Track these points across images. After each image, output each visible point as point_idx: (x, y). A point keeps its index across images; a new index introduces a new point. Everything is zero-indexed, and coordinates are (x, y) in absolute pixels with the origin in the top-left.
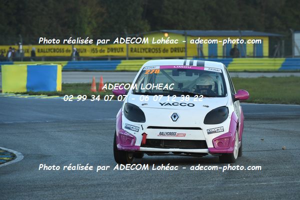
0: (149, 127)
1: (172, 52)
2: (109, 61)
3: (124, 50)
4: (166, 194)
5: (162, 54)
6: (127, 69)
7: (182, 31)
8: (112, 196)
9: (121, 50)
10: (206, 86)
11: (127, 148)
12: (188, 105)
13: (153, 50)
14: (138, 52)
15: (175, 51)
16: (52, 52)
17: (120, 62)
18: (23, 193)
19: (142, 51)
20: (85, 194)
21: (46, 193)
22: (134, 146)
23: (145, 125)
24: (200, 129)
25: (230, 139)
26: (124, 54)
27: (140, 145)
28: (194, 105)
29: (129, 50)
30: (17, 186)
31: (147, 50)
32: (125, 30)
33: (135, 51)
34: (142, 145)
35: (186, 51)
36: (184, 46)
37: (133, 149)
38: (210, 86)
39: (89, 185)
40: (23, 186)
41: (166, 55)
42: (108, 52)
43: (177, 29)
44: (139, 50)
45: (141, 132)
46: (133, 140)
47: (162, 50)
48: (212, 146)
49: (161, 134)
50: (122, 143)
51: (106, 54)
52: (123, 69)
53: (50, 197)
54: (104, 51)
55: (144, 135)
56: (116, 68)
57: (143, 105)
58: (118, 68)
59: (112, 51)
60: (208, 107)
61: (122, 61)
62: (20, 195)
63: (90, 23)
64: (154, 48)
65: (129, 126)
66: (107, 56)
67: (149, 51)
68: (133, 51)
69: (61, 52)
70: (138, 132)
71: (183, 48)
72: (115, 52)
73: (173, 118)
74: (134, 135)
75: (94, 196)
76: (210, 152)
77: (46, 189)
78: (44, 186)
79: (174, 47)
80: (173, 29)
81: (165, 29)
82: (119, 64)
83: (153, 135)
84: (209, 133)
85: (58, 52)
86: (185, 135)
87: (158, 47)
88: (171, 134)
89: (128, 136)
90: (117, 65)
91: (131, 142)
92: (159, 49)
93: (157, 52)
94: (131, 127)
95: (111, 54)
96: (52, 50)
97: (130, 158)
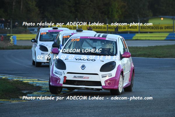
0: (68, 73)
1: (165, 29)
2: (129, 34)
3: (137, 28)
4: (160, 112)
5: (159, 30)
6: (139, 39)
7: (172, 17)
8: (129, 113)
9: (135, 27)
10: (107, 49)
11: (55, 85)
12: (92, 60)
13: (154, 28)
14: (146, 29)
15: (167, 28)
16: (95, 29)
17: (135, 35)
18: (77, 111)
19: (148, 28)
20: (113, 112)
21: (90, 111)
22: (59, 83)
23: (66, 71)
24: (97, 74)
25: (115, 81)
26: (137, 30)
27: (62, 83)
28: (95, 60)
29: (140, 28)
30: (73, 107)
31: (151, 28)
32: (138, 16)
33: (144, 28)
34: (64, 83)
35: (173, 28)
36: (172, 25)
37: (58, 85)
38: (110, 49)
39: (115, 107)
40: (77, 107)
41: (162, 30)
42: (128, 29)
43: (168, 15)
44: (146, 28)
45: (63, 75)
46: (59, 80)
47: (159, 28)
48: (104, 85)
49: (75, 77)
50: (52, 82)
51: (127, 30)
52: (136, 39)
53: (93, 113)
54: (125, 28)
55: (65, 77)
56: (132, 38)
57: (65, 59)
58: (134, 38)
59: (130, 28)
60: (103, 61)
61: (136, 34)
62: (75, 112)
63: (117, 12)
64: (155, 27)
65: (57, 72)
66: (128, 31)
67: (152, 28)
68: (143, 28)
69: (100, 29)
70: (61, 75)
71: (172, 27)
72: (132, 29)
73: (82, 68)
74: (59, 77)
75: (118, 113)
76: (103, 88)
77: (90, 109)
78: (89, 107)
79: (166, 26)
80: (166, 15)
81: (161, 15)
82: (134, 36)
83: (70, 77)
84: (102, 77)
85: (98, 29)
86: (88, 78)
87: (157, 26)
88: (80, 77)
89: (56, 78)
90: (133, 37)
91: (57, 81)
92: (158, 27)
93: (156, 29)
94: (58, 72)
95: (129, 30)
96: (95, 28)
97: (59, 91)
